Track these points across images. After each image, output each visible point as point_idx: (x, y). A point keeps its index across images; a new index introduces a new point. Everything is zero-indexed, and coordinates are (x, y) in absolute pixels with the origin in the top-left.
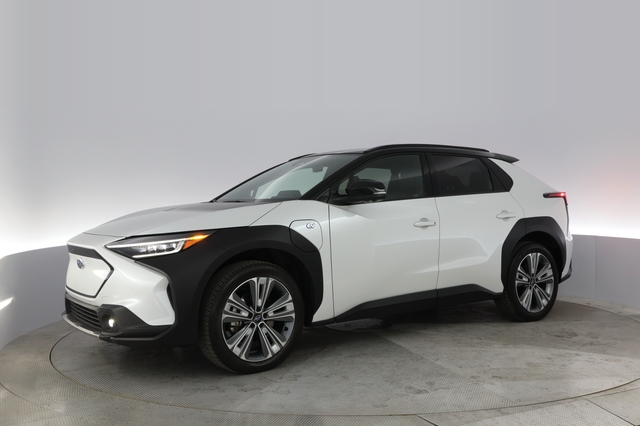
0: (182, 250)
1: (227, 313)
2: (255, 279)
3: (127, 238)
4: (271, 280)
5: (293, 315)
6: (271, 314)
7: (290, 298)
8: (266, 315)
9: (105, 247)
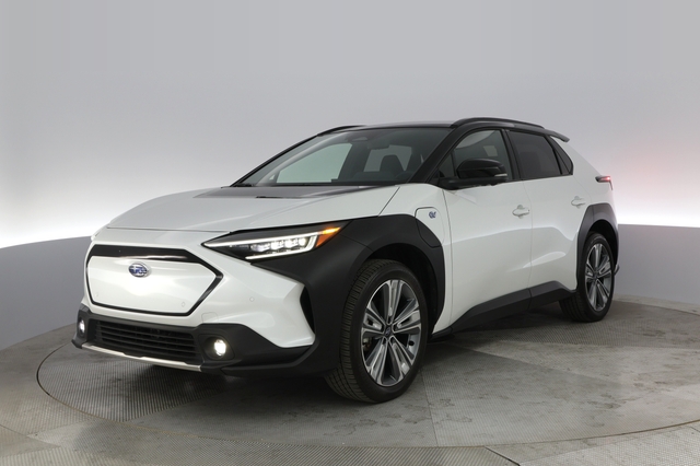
0: (314, 249)
1: (366, 327)
2: (388, 282)
3: (231, 234)
4: (402, 282)
5: (419, 326)
6: (399, 326)
7: (417, 305)
8: (395, 326)
9: (203, 245)
